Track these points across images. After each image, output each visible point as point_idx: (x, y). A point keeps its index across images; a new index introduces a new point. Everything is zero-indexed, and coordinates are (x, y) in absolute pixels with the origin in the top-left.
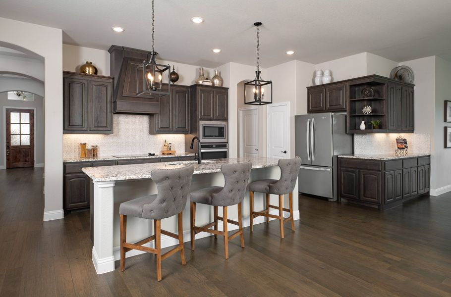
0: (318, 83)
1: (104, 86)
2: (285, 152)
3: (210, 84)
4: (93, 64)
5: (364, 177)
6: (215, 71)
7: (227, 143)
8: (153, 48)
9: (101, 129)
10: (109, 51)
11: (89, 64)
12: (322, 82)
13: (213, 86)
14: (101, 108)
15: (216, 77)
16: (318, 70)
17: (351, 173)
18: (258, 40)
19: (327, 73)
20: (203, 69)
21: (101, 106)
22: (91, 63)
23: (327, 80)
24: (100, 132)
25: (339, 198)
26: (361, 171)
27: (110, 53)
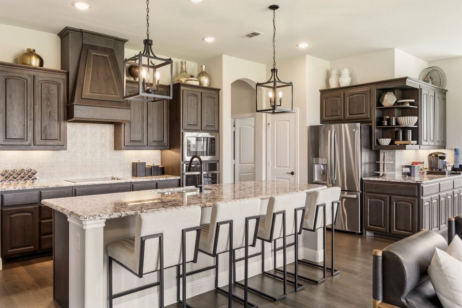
0: (333, 85)
1: (54, 83)
2: (292, 173)
3: (197, 83)
4: (37, 52)
5: (396, 204)
6: (202, 67)
7: (218, 161)
8: (148, 35)
9: (50, 143)
10: (59, 35)
11: (31, 53)
12: (339, 84)
13: (200, 87)
14: (50, 115)
15: (202, 74)
16: (334, 69)
17: (378, 200)
18: (275, 28)
19: (346, 72)
20: (185, 63)
21: (50, 112)
22: (34, 50)
23: (345, 81)
24: (49, 147)
25: (364, 230)
26: (392, 196)
27: (61, 39)
